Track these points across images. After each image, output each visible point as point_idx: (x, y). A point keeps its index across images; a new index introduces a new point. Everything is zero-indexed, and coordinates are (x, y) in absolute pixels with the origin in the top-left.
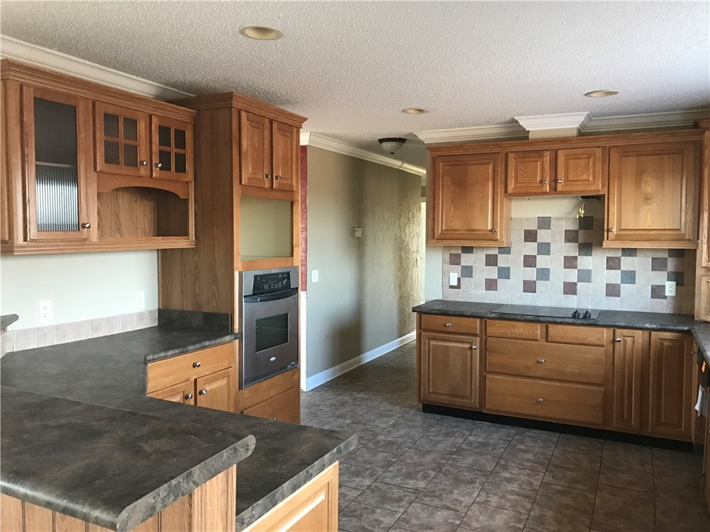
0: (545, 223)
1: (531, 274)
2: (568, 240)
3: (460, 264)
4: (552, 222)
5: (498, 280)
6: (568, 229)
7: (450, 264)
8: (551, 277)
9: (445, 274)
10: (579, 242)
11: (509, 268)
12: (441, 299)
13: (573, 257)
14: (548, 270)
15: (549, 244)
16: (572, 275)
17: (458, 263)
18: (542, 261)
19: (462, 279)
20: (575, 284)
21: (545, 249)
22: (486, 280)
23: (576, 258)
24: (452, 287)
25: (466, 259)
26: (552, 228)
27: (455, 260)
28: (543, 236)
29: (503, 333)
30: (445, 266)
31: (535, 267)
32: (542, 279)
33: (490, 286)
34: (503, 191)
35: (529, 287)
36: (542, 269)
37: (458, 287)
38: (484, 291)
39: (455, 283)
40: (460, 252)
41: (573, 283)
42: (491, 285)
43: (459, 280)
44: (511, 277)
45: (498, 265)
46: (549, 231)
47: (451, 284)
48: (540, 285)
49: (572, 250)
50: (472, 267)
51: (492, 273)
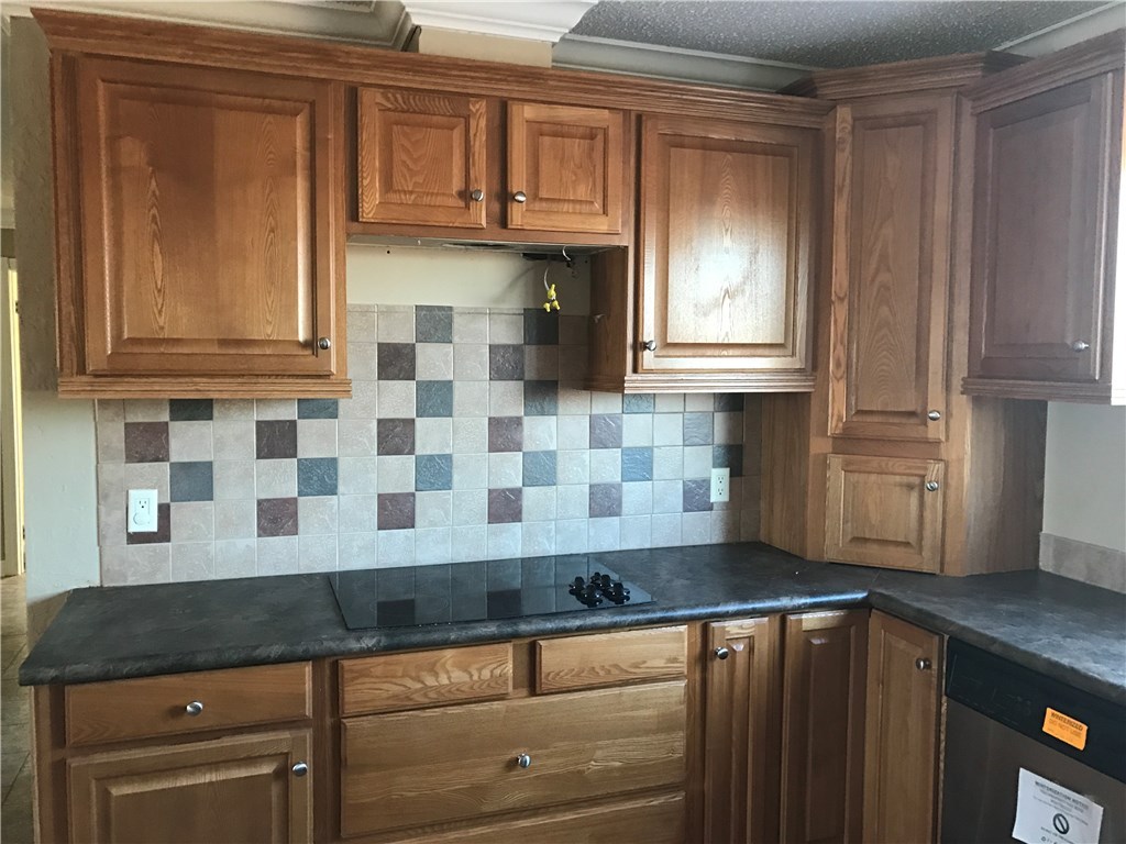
0: (435, 324)
1: (399, 473)
2: (497, 374)
3: (165, 458)
4: (458, 322)
5: (302, 500)
6: (497, 341)
7: (130, 458)
8: (456, 478)
9: (109, 497)
10: (527, 377)
11: (333, 462)
12: (96, 583)
13: (511, 419)
14: (448, 458)
15: (448, 385)
16: (509, 470)
17: (160, 455)
18: (431, 435)
19: (173, 506)
20: (518, 492)
21: (437, 398)
22: (260, 503)
23: (518, 421)
24: (137, 538)
25: (188, 441)
26: (456, 339)
27: (146, 444)
28: (433, 361)
29: (395, 697)
30: (107, 467)
31: (411, 452)
32: (432, 487)
33: (274, 520)
34: (343, 214)
35: (395, 513)
36: (431, 458)
37: (163, 534)
38: (254, 540)
39: (152, 526)
40: (165, 417)
41: (512, 491)
42: (276, 517)
43: (164, 511)
44: (341, 488)
45: (300, 456)
46: (449, 348)
47: (133, 528)
48: (426, 503)
49: (507, 399)
50: (209, 465)
51: (281, 479)
